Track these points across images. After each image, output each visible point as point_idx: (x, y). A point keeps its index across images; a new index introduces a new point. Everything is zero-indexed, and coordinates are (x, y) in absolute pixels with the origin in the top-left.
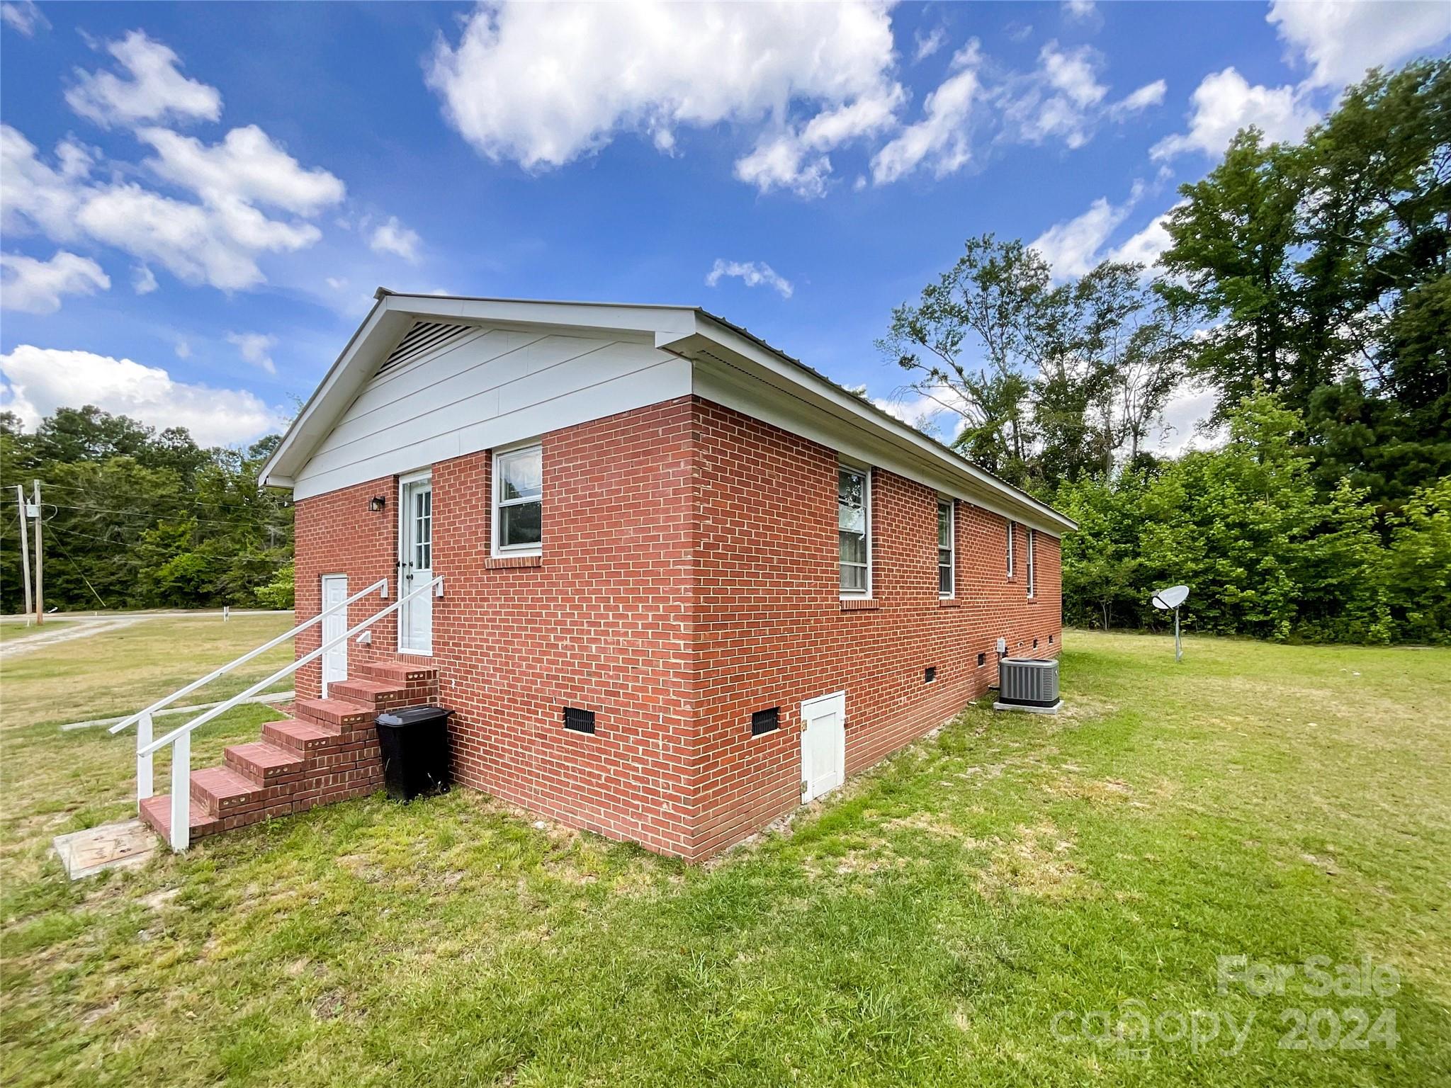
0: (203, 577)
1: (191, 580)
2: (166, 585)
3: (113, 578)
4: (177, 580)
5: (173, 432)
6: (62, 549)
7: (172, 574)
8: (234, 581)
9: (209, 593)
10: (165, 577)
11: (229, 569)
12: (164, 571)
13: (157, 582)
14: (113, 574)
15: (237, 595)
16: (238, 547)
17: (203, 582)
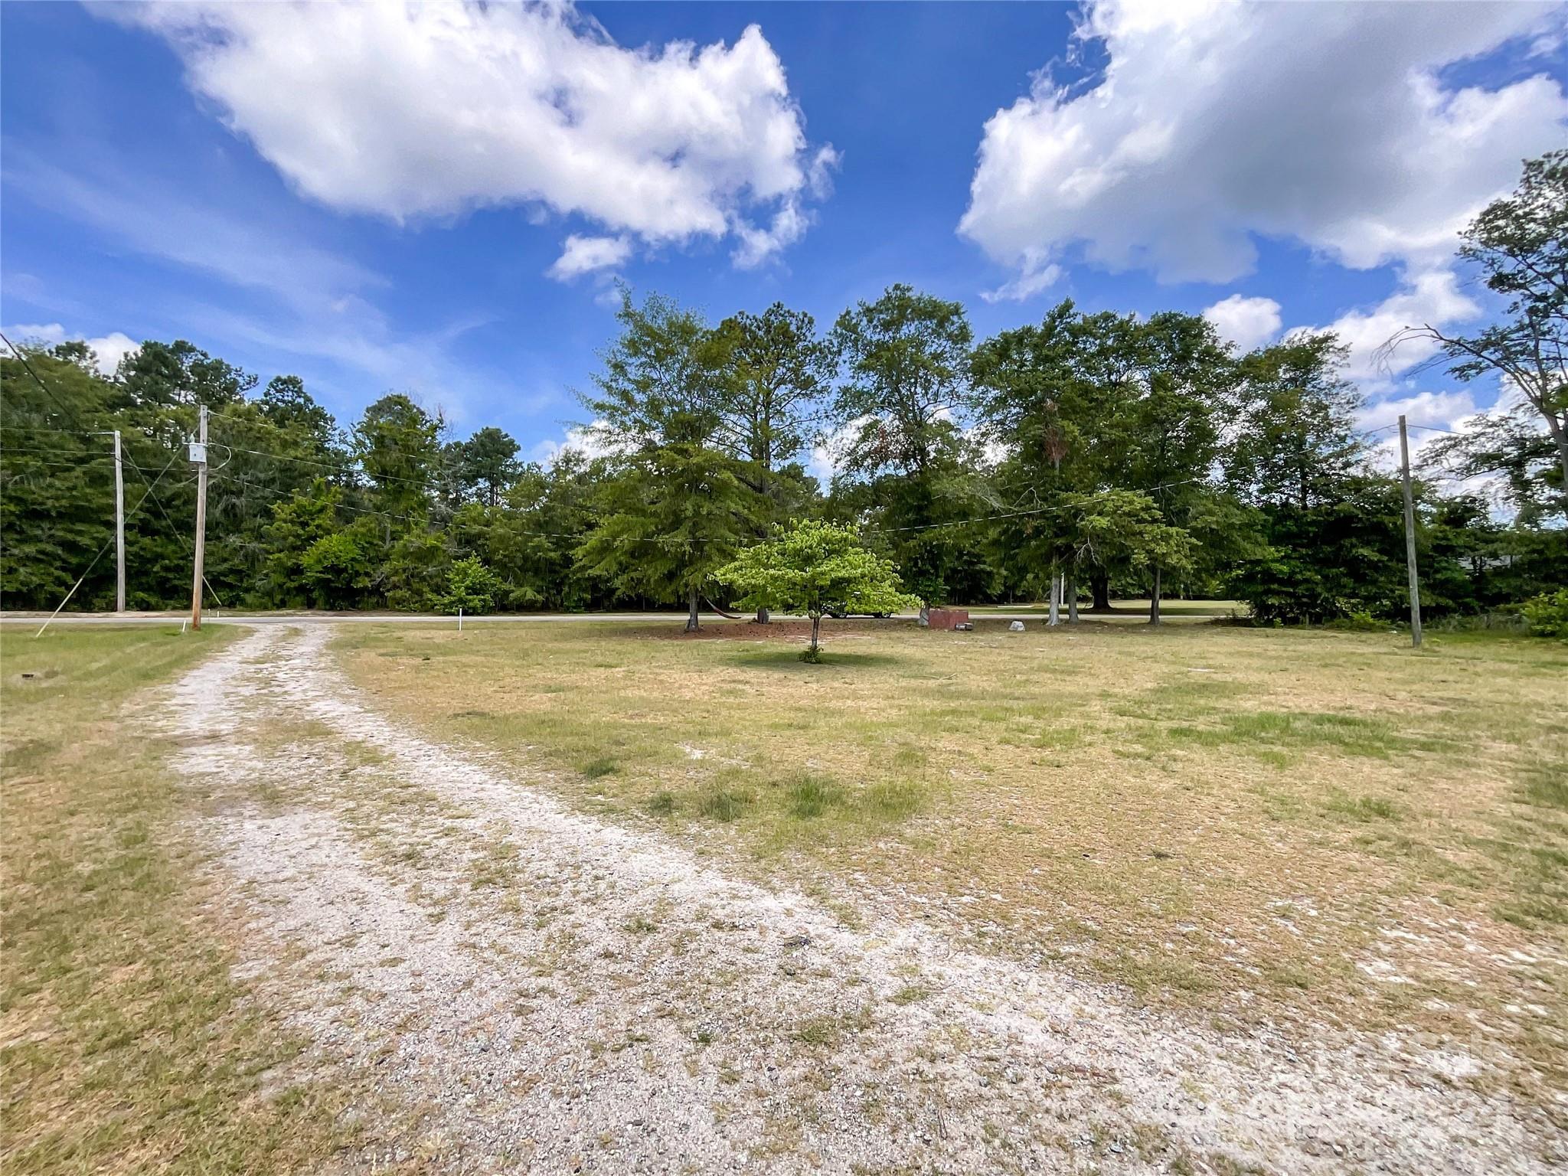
0: (357, 567)
1: (345, 570)
2: (311, 575)
3: (226, 566)
4: (326, 570)
5: (284, 382)
6: (156, 524)
7: (319, 561)
8: (396, 573)
9: (365, 588)
10: (310, 566)
11: (387, 557)
12: (306, 559)
13: (297, 570)
14: (225, 560)
15: (399, 593)
16: (399, 528)
17: (357, 574)
